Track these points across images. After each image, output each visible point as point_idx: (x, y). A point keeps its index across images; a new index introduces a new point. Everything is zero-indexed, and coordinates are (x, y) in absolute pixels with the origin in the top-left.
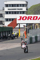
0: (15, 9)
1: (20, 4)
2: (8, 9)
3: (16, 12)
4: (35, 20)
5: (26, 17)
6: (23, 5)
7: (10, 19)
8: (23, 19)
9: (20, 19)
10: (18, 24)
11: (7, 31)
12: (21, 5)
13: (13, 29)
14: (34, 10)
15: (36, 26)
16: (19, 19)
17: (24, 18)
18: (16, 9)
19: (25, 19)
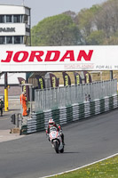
1: (7, 15)
5: (26, 54)
6: (17, 18)
8: (16, 59)
9: (8, 60)
10: (3, 73)
14: (48, 33)
15: (54, 78)
16: (5, 59)
17: (21, 57)
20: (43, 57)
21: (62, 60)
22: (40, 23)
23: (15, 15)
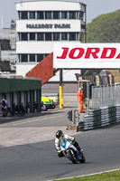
0: (47, 26)
1: (62, 12)
2: (28, 26)
3: (50, 33)
7: (34, 55)
10: (58, 69)
11: (26, 92)
12: (65, 12)
13: (43, 87)
16: (60, 55)
18: (51, 26)
19: (79, 57)
20: (99, 54)
21: (118, 57)
22: (94, 20)
23: (70, 12)
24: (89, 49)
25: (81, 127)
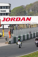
1: (3, 6)
4: (18, 21)
8: (6, 20)
10: (2, 25)
12: (4, 7)
15: (19, 26)
20: (15, 20)
21: (21, 21)
23: (6, 6)
24: (12, 18)
25: (10, 43)
